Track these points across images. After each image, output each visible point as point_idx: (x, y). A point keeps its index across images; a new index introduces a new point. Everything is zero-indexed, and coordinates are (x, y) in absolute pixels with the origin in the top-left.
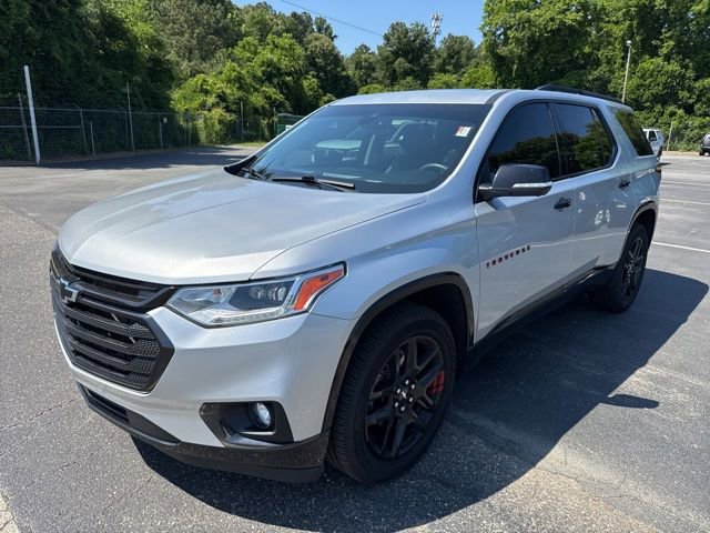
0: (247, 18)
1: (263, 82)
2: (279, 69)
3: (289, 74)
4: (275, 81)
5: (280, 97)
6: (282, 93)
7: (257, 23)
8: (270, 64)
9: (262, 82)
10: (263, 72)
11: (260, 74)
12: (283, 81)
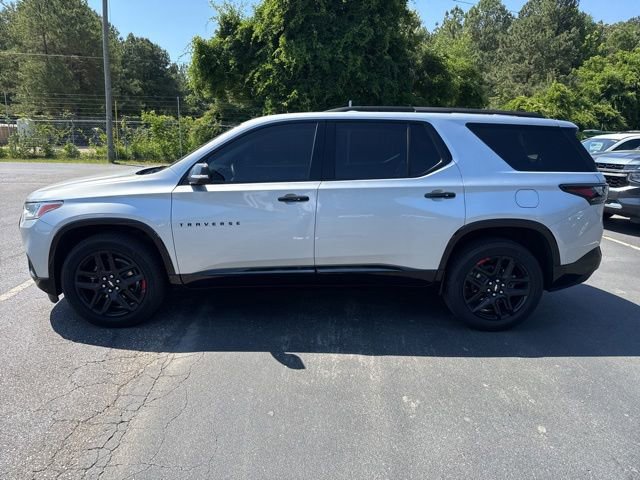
0: (609, 36)
1: (600, 100)
2: (623, 85)
3: (631, 89)
4: (614, 97)
5: (614, 113)
6: (619, 109)
7: (620, 39)
8: (611, 80)
9: (598, 99)
10: (602, 89)
11: (598, 91)
12: (623, 97)
